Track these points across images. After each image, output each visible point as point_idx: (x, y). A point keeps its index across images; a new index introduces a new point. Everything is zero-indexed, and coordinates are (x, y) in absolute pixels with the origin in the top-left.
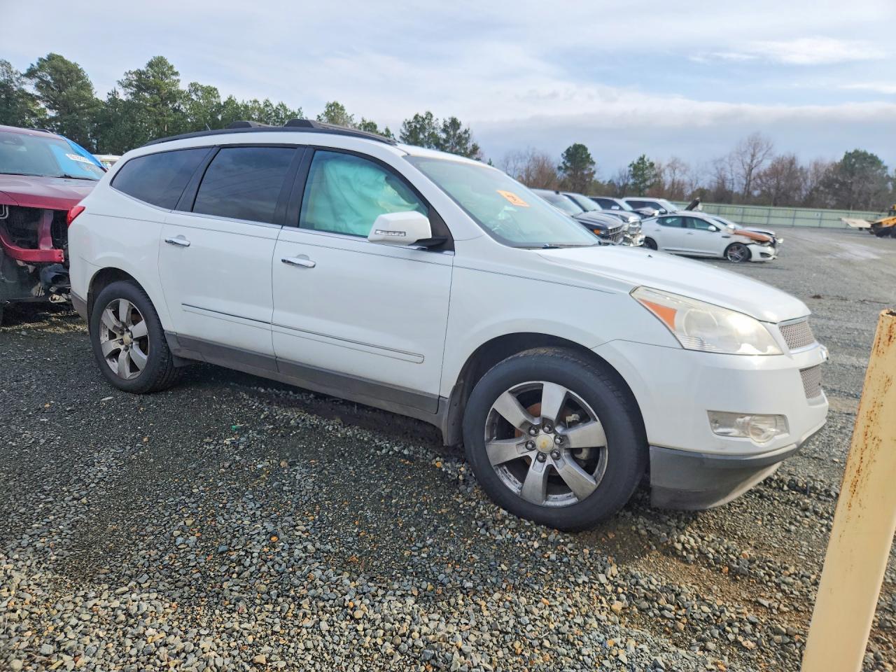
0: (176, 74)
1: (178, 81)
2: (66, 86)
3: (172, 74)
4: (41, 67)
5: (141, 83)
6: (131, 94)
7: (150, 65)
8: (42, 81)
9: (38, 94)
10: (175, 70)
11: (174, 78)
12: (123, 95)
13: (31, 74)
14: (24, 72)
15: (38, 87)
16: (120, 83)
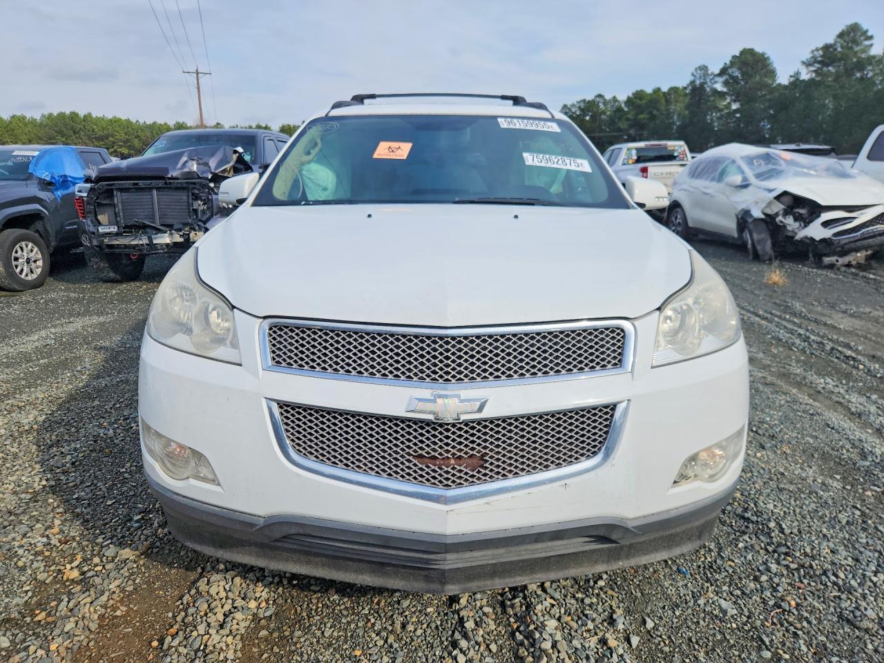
0: (871, 38)
1: (871, 45)
2: (751, 76)
3: (865, 40)
4: (732, 64)
5: (827, 56)
6: (815, 71)
7: (841, 35)
8: (732, 77)
9: (725, 90)
10: (869, 34)
11: (867, 43)
12: (805, 75)
13: (723, 72)
14: (717, 72)
15: (726, 83)
16: (803, 63)
